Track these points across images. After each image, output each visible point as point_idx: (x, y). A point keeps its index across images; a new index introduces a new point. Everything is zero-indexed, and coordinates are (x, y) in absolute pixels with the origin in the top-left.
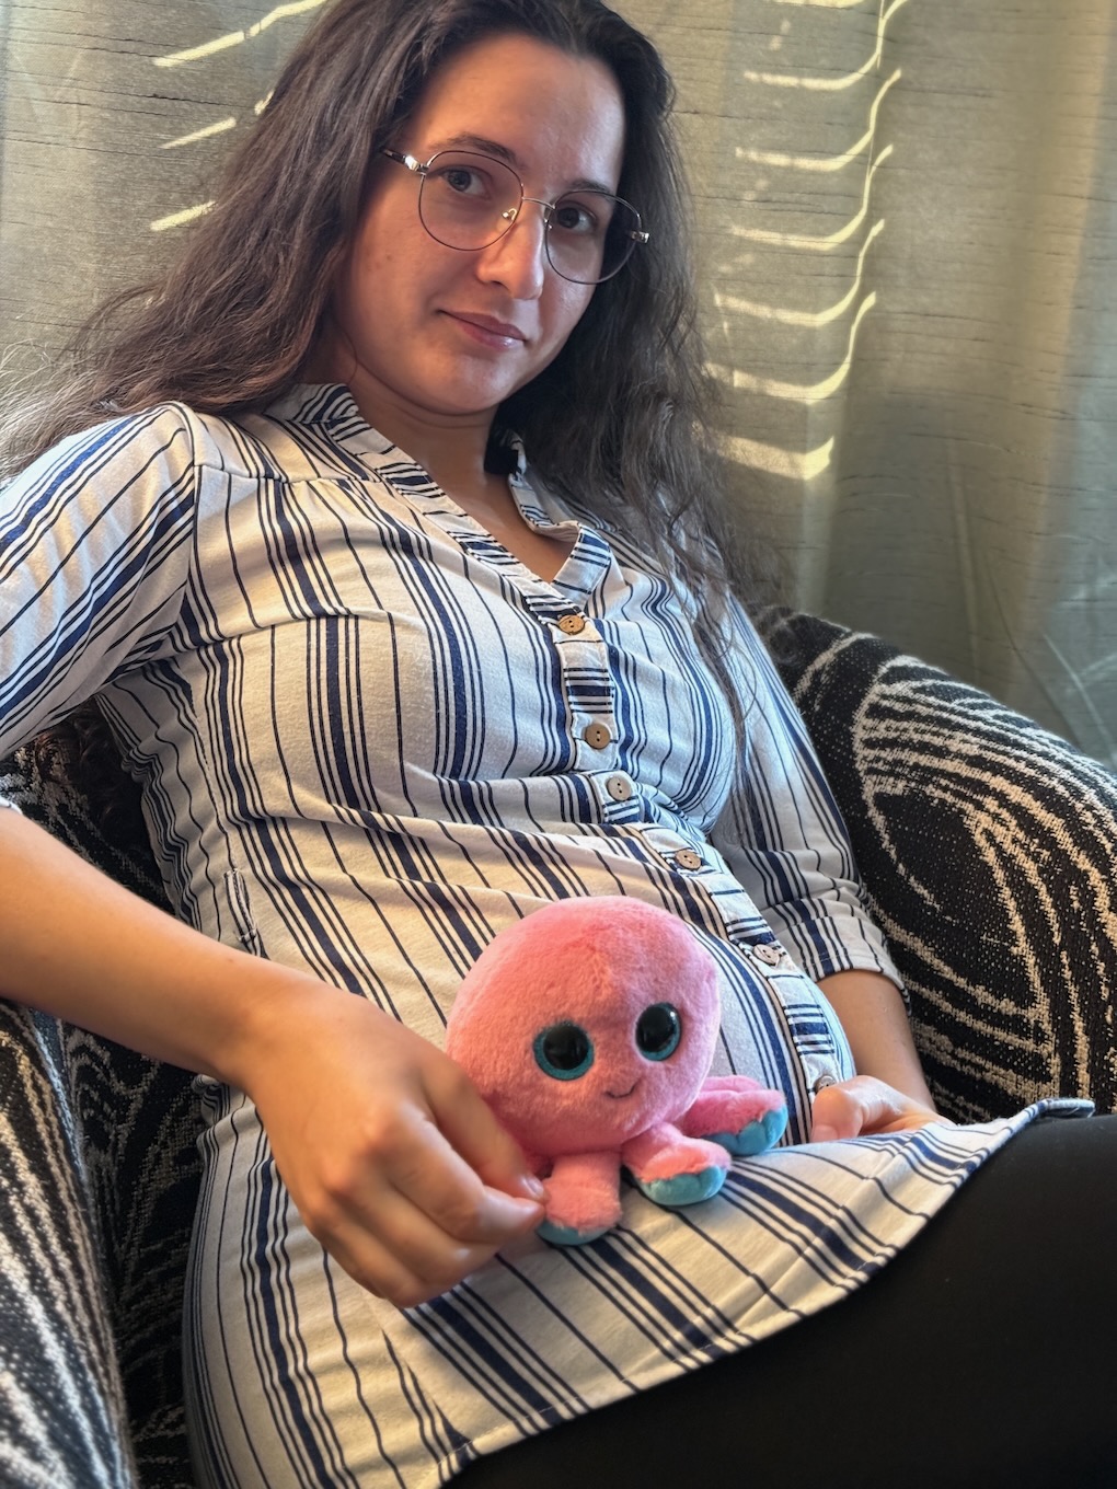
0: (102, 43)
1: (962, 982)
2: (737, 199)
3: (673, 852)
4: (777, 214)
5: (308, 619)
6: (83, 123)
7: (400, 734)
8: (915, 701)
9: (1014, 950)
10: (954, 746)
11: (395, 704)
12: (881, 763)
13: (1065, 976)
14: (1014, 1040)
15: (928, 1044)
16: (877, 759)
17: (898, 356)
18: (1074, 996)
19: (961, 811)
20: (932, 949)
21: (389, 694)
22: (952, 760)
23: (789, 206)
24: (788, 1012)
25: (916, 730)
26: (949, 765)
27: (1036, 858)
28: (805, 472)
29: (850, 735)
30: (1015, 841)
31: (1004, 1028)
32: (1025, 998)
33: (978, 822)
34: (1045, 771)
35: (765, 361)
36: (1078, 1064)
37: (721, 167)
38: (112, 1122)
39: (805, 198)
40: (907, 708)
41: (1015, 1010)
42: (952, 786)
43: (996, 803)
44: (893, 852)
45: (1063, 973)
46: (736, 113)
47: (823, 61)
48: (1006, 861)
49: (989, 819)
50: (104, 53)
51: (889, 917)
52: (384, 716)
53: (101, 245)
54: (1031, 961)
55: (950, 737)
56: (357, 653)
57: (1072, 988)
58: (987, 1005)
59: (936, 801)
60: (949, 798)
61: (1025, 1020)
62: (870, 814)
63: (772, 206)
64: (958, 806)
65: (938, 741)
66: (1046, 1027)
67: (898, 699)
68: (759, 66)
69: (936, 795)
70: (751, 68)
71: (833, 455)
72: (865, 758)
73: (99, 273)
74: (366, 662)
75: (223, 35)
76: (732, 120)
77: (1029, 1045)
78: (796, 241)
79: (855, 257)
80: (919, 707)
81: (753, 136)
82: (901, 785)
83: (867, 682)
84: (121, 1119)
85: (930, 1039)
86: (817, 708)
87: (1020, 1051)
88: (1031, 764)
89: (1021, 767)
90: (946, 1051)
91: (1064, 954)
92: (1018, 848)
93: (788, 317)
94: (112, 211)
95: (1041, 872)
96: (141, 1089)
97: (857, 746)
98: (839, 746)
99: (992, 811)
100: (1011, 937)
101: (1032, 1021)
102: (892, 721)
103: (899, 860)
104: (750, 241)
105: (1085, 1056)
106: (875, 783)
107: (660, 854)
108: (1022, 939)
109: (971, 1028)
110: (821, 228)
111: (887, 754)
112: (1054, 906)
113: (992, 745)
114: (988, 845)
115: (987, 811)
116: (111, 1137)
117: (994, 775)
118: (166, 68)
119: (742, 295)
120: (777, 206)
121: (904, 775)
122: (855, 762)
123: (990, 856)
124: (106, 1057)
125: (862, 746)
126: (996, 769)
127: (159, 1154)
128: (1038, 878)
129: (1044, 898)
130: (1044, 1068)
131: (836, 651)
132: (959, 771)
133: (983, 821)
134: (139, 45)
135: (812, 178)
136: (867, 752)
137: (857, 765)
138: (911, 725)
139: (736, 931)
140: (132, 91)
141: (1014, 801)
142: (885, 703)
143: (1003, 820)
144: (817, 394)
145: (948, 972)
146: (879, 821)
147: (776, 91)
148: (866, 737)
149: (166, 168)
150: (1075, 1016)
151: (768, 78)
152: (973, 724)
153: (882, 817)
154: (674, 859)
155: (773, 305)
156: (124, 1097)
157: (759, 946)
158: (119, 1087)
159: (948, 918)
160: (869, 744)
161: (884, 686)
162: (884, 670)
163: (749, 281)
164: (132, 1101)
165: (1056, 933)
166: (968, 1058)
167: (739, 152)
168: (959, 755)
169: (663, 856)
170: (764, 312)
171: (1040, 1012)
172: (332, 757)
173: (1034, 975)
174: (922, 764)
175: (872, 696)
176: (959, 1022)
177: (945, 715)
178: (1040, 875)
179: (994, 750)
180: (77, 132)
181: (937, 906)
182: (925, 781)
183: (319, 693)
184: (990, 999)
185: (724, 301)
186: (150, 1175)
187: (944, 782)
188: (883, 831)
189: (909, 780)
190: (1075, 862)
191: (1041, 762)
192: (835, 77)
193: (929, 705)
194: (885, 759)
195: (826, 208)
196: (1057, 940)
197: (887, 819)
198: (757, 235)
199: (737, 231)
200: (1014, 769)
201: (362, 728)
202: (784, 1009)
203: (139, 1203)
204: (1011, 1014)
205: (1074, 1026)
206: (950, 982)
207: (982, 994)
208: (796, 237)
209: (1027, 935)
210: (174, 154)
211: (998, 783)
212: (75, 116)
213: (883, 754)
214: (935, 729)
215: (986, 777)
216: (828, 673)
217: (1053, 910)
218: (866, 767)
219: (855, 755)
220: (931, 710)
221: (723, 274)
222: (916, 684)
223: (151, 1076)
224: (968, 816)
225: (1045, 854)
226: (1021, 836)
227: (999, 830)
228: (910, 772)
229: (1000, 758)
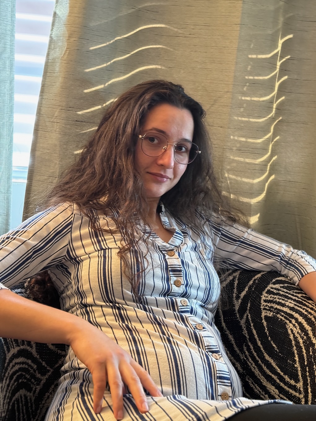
0: (63, 108)
1: (282, 374)
2: (231, 149)
3: (196, 325)
4: (243, 153)
5: (99, 251)
6: (58, 127)
7: (122, 283)
8: (280, 290)
9: (296, 366)
10: (287, 304)
11: (120, 275)
12: (267, 307)
13: (307, 374)
14: (294, 393)
15: (273, 392)
16: (267, 306)
17: (282, 192)
18: (309, 381)
19: (286, 323)
20: (275, 363)
21: (119, 272)
22: (286, 308)
23: (247, 152)
24: (218, 372)
25: (278, 298)
26: (285, 309)
27: (302, 338)
28: (251, 222)
29: (261, 298)
30: (298, 333)
31: (291, 389)
32: (297, 381)
33: (290, 326)
34: (310, 313)
35: (239, 192)
36: (309, 401)
37: (227, 141)
38: (35, 385)
39: (251, 150)
40: (278, 292)
41: (294, 383)
42: (284, 315)
43: (295, 321)
44: (268, 333)
45: (307, 373)
46: (232, 127)
47: (256, 115)
48: (295, 338)
49: (292, 326)
50: (64, 110)
51: (266, 352)
52: (118, 278)
53: (60, 157)
54: (299, 369)
55: (287, 301)
56: (111, 262)
57: (308, 378)
58: (288, 381)
59: (280, 319)
60: (283, 318)
61: (297, 387)
62: (263, 321)
63: (242, 151)
64: (285, 321)
65: (283, 302)
66: (302, 389)
67: (276, 289)
68: (238, 115)
69: (280, 317)
70: (236, 116)
71: (259, 218)
72: (263, 305)
73: (59, 164)
74: (113, 264)
75: (96, 106)
76: (231, 129)
77: (297, 394)
78: (248, 160)
79: (266, 165)
80: (281, 292)
81: (236, 133)
82: (272, 313)
83: (268, 284)
84: (38, 384)
85: (273, 390)
86: (253, 289)
87: (295, 396)
88: (307, 311)
89: (304, 311)
90: (277, 394)
91: (307, 368)
92: (298, 335)
93: (246, 180)
94: (64, 149)
95: (304, 342)
96: (45, 377)
97: (262, 301)
98: (257, 300)
99: (293, 323)
100: (294, 361)
101: (298, 388)
102: (272, 295)
103: (269, 336)
104: (235, 160)
105: (310, 399)
106: (265, 313)
107: (192, 324)
108: (298, 362)
109: (283, 388)
110: (255, 157)
111: (269, 305)
112: (306, 353)
113: (298, 304)
114: (291, 333)
115: (292, 323)
116: (33, 389)
117: (296, 313)
118: (80, 114)
119: (233, 174)
120: (243, 151)
121: (273, 311)
122: (261, 306)
123: (292, 337)
124: (35, 367)
125: (263, 301)
126: (297, 311)
127: (49, 396)
128: (303, 344)
129: (303, 350)
130: (301, 402)
131: (262, 274)
132: (287, 311)
133: (291, 326)
134: (73, 108)
135: (252, 144)
136: (264, 303)
137: (261, 307)
138: (277, 297)
139: (208, 349)
140: (70, 120)
141: (299, 321)
142: (271, 290)
143: (296, 326)
144: (254, 201)
145: (279, 371)
146: (265, 324)
147: (243, 122)
148: (265, 299)
149: (79, 138)
150: (309, 387)
151: (240, 118)
152: (294, 298)
153: (266, 322)
154: (195, 326)
155: (241, 177)
156: (40, 378)
157: (214, 354)
158: (38, 375)
159: (280, 354)
160: (265, 301)
161: (273, 285)
162: (274, 280)
163: (235, 171)
164: (42, 380)
165: (306, 361)
166: (282, 397)
167: (232, 137)
168: (288, 307)
169: (192, 325)
170: (239, 179)
171: (300, 385)
172: (104, 289)
173: (300, 374)
174: (278, 308)
175: (268, 288)
176: (281, 386)
177: (287, 295)
178: (303, 343)
179: (298, 306)
180: (56, 129)
181: (278, 350)
182: (278, 313)
183: (101, 273)
184: (289, 380)
185: (228, 176)
186: (45, 401)
187: (282, 314)
188: (266, 327)
189: (274, 312)
190: (312, 340)
191: (310, 310)
192: (259, 119)
193: (283, 291)
194: (268, 306)
195: (257, 152)
196: (306, 363)
197: (267, 323)
198: (236, 158)
199: (232, 157)
200: (302, 312)
201: (112, 282)
202: (217, 371)
203: (41, 409)
204: (293, 385)
205: (308, 390)
206: (279, 373)
207: (287, 378)
208: (248, 159)
209: (299, 361)
210: (81, 135)
211: (296, 315)
212: (56, 125)
213: (268, 304)
214: (283, 298)
215: (294, 313)
216: (258, 280)
217: (305, 354)
218: (263, 307)
219: (261, 304)
220: (284, 293)
221: (228, 169)
222: (282, 285)
223: (49, 374)
224: (287, 324)
225: (305, 337)
226: (300, 331)
227: (294, 329)
228: (274, 310)
229: (299, 308)
